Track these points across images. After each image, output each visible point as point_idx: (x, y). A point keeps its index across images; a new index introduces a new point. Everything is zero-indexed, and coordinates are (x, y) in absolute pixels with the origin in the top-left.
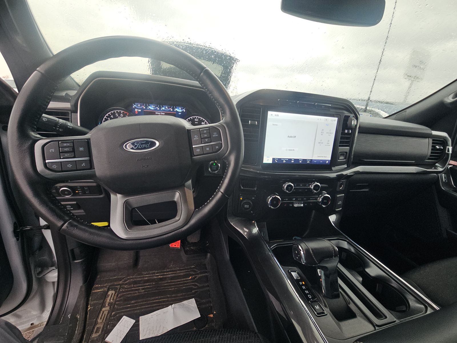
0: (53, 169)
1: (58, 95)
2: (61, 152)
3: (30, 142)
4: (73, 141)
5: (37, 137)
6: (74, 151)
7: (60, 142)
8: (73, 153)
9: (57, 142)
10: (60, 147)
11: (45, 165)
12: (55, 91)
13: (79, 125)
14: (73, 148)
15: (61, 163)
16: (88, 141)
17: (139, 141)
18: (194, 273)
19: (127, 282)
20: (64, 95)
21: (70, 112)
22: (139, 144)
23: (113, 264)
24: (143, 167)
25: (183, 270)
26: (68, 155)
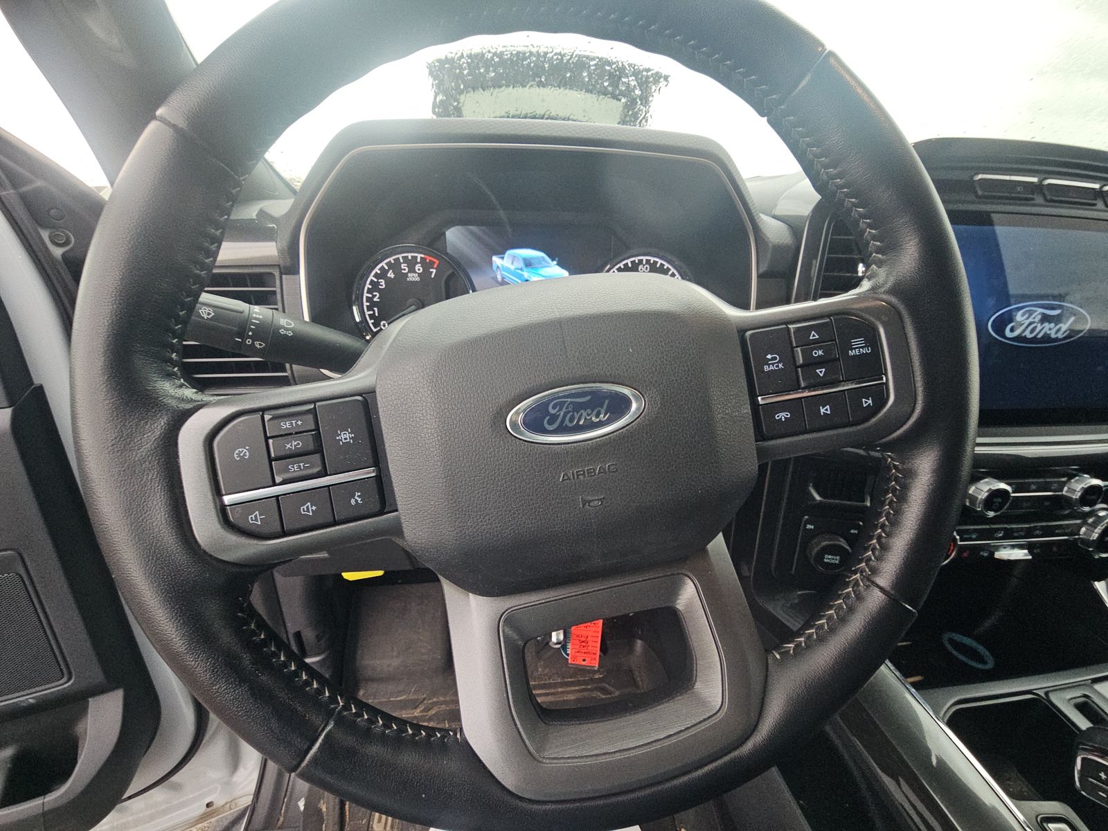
0: (254, 527)
1: (240, 218)
2: (277, 459)
3: (159, 425)
4: (312, 409)
5: (182, 400)
6: (319, 450)
7: (267, 417)
8: (317, 456)
9: (258, 416)
10: (271, 437)
11: (222, 511)
12: (232, 206)
13: (307, 318)
14: (318, 438)
15: (278, 500)
16: (366, 403)
17: (565, 397)
18: (604, 697)
19: (434, 712)
20: (254, 216)
21: (277, 274)
22: (564, 410)
23: (396, 662)
24: (587, 506)
25: (572, 684)
26: (300, 466)
